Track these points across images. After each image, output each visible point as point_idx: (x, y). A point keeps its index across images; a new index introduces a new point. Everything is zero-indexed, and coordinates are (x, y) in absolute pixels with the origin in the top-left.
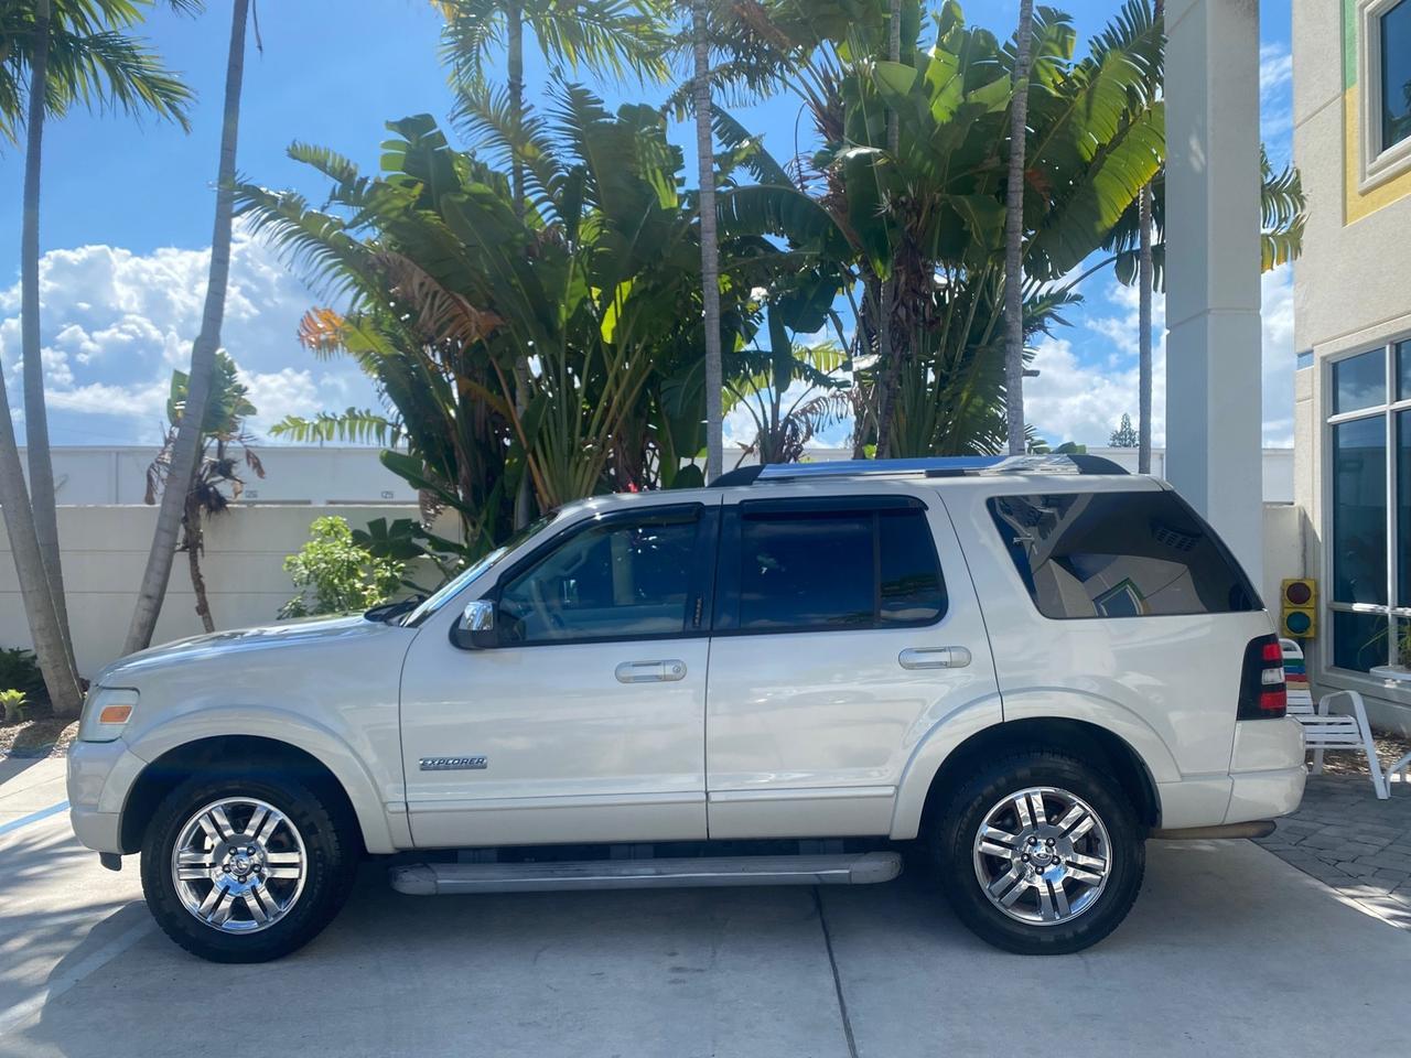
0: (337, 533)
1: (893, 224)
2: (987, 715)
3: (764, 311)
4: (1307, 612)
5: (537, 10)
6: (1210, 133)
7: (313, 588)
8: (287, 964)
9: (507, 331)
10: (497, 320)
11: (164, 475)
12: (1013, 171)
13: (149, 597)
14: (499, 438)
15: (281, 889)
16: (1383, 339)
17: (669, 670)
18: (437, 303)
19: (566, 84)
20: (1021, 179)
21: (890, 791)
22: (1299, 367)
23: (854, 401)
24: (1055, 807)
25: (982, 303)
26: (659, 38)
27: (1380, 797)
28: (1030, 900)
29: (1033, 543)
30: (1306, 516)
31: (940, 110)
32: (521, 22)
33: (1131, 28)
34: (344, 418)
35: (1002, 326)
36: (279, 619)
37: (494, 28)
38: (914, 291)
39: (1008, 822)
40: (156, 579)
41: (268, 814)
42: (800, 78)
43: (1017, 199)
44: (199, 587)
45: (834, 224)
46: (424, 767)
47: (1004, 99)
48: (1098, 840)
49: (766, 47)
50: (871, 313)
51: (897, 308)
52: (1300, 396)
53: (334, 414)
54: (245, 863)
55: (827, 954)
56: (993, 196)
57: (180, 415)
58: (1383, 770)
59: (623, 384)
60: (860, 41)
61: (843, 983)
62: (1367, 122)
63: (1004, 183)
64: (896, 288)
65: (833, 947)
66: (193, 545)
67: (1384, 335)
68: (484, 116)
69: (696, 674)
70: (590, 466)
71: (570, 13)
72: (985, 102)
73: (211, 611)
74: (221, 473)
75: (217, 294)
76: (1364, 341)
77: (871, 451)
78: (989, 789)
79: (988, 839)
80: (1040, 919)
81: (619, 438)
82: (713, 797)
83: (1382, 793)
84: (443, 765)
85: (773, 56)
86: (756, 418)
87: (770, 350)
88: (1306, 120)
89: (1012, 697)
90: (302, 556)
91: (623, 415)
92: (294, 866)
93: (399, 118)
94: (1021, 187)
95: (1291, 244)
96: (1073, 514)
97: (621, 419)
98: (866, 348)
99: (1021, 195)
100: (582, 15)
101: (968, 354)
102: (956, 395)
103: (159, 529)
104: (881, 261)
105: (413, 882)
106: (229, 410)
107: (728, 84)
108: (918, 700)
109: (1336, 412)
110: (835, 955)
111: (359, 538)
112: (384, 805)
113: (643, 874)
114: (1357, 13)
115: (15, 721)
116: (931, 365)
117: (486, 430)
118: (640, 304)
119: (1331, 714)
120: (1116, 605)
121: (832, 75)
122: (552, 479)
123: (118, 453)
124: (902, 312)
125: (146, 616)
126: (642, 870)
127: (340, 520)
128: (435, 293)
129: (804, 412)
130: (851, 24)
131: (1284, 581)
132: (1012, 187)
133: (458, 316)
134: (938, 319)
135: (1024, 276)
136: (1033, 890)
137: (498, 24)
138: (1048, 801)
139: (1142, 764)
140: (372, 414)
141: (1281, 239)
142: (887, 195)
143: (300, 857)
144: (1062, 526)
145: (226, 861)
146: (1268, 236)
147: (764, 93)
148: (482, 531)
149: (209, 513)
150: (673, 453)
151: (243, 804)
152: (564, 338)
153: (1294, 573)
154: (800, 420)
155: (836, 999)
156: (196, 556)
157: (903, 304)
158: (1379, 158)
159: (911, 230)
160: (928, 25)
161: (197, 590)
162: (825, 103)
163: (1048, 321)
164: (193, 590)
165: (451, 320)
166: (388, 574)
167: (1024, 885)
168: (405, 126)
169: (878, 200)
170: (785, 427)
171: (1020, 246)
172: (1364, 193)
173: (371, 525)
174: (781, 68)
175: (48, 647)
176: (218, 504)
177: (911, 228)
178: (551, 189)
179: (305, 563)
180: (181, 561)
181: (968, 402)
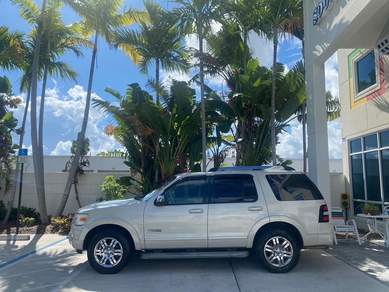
0: (111, 180)
1: (245, 109)
2: (266, 221)
3: (215, 128)
4: (347, 201)
5: (162, 59)
7: (105, 193)
8: (118, 274)
9: (156, 133)
10: (154, 131)
11: (70, 165)
12: (272, 99)
13: (66, 195)
14: (151, 156)
15: (117, 258)
17: (200, 211)
18: (141, 127)
19: (172, 79)
20: (274, 100)
21: (246, 237)
22: (343, 142)
23: (236, 148)
24: (281, 241)
25: (266, 125)
26: (189, 64)
27: (360, 245)
28: (276, 261)
29: (278, 184)
30: (346, 177)
31: (256, 85)
32: (159, 61)
33: (299, 67)
34: (114, 152)
37: (151, 61)
38: (250, 124)
39: (271, 244)
40: (67, 191)
41: (115, 241)
42: (223, 73)
43: (273, 105)
44: (77, 192)
45: (231, 109)
46: (148, 231)
47: (270, 83)
48: (290, 248)
49: (214, 66)
50: (240, 128)
52: (343, 149)
53: (112, 151)
54: (110, 252)
56: (268, 105)
57: (75, 151)
59: (182, 145)
60: (236, 64)
62: (355, 86)
63: (270, 101)
64: (246, 124)
65: (234, 271)
66: (76, 182)
67: (360, 135)
68: (153, 85)
69: (205, 211)
70: (174, 164)
71: (169, 59)
72: (266, 84)
74: (83, 165)
75: (85, 122)
76: (356, 136)
77: (240, 161)
78: (267, 237)
79: (267, 248)
80: (278, 265)
81: (180, 157)
82: (209, 238)
84: (152, 231)
85: (216, 68)
86: (212, 152)
87: (216, 137)
88: (341, 84)
89: (271, 217)
90: (103, 185)
91: (182, 152)
92: (120, 253)
93: (130, 84)
94: (274, 102)
95: (338, 114)
96: (287, 178)
97: (181, 153)
98: (239, 137)
100: (172, 59)
101: (263, 139)
103: (69, 178)
104: (242, 117)
105: (145, 257)
106: (86, 150)
107: (205, 75)
109: (351, 153)
110: (235, 273)
111: (117, 181)
112: (140, 239)
114: (351, 62)
116: (254, 141)
117: (148, 155)
118: (187, 126)
119: (349, 225)
120: (299, 198)
121: (230, 72)
122: (165, 168)
124: (247, 129)
125: (65, 200)
126: (194, 254)
127: (112, 177)
128: (141, 125)
129: (224, 151)
130: (234, 60)
131: (341, 194)
132: (272, 102)
133: (145, 130)
134: (256, 131)
135: (276, 121)
136: (276, 259)
137: (153, 60)
138: (279, 240)
139: (299, 232)
140: (121, 151)
143: (121, 251)
144: (284, 181)
145: (105, 252)
146: (332, 112)
147: (214, 77)
148: (147, 179)
149: (80, 174)
150: (193, 161)
151: (109, 239)
152: (169, 134)
153: (344, 192)
154: (223, 153)
155: (236, 281)
156: (76, 185)
157: (248, 127)
158: (358, 94)
159: (249, 111)
162: (228, 79)
163: (282, 131)
164: (75, 193)
165: (144, 131)
166: (124, 190)
167: (274, 258)
168: (132, 85)
169: (242, 104)
170: (220, 155)
171: (274, 115)
172: (355, 102)
173: (121, 178)
174: (218, 71)
175: (42, 207)
176: (82, 172)
178: (166, 101)
179: (104, 187)
180: (73, 186)
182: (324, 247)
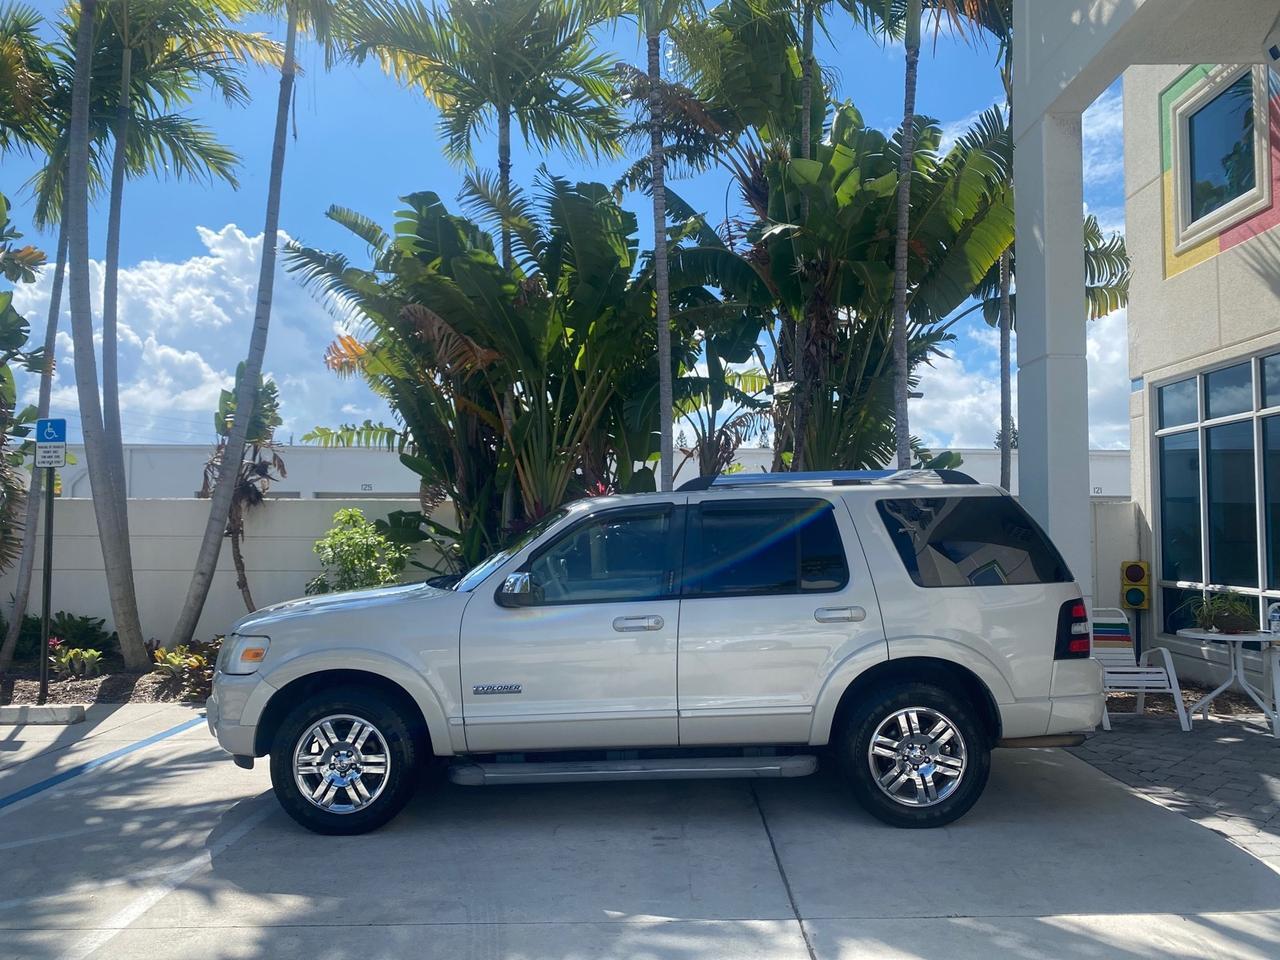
0: (355, 522)
1: (804, 278)
2: (877, 656)
3: (703, 345)
4: (1142, 588)
5: (521, 105)
6: (1046, 223)
7: (336, 568)
8: (378, 836)
9: (502, 363)
10: (496, 356)
11: (217, 474)
12: (899, 242)
13: (202, 574)
14: (487, 444)
15: (372, 782)
16: (1196, 370)
17: (651, 622)
18: (451, 342)
19: (551, 177)
20: (905, 248)
21: (809, 710)
22: (1133, 390)
23: (774, 416)
24: (927, 722)
25: (876, 337)
26: (614, 123)
27: (1184, 730)
28: (909, 789)
29: (915, 533)
30: (1140, 510)
31: (843, 196)
32: (509, 115)
33: (988, 130)
34: (362, 429)
35: (891, 361)
36: (307, 592)
37: (482, 113)
38: (822, 332)
39: (893, 733)
40: (208, 559)
41: (363, 726)
42: (730, 156)
43: (903, 263)
44: (240, 564)
45: (758, 276)
46: (477, 692)
47: (892, 187)
48: (957, 746)
49: (702, 132)
50: (787, 346)
51: (809, 346)
52: (1134, 413)
53: (354, 426)
54: (346, 761)
55: (764, 829)
56: (884, 262)
57: (229, 426)
58: (1187, 710)
59: (590, 406)
60: (777, 124)
61: (777, 846)
62: (1179, 199)
63: (892, 250)
64: (808, 330)
66: (235, 532)
67: (1194, 367)
68: (484, 197)
69: (670, 626)
70: (564, 468)
71: (546, 106)
72: (876, 190)
73: (249, 585)
74: (258, 472)
75: (261, 328)
76: (1180, 372)
77: (788, 457)
78: (879, 709)
79: (879, 745)
80: (916, 802)
81: (587, 446)
82: (683, 714)
83: (1186, 727)
84: (490, 690)
85: (707, 139)
86: (696, 430)
87: (708, 376)
88: (1135, 194)
89: (897, 642)
90: (328, 541)
91: (590, 428)
92: (380, 765)
93: (409, 194)
94: (906, 254)
95: (1120, 294)
96: (946, 511)
97: (588, 433)
98: (783, 375)
99: (906, 260)
100: (556, 108)
101: (865, 383)
102: (856, 414)
103: (212, 518)
104: (796, 308)
105: (467, 776)
106: (266, 422)
107: (671, 162)
108: (824, 648)
109: (1161, 427)
110: (771, 831)
111: (380, 527)
112: (448, 719)
113: (633, 770)
114: (1171, 114)
115: (94, 675)
116: (835, 390)
117: (477, 439)
118: (606, 341)
119: (1149, 666)
120: (985, 577)
121: (755, 153)
122: (534, 481)
123: (131, 451)
124: (813, 349)
125: (200, 589)
126: (632, 767)
127: (357, 512)
128: (450, 335)
129: (734, 424)
130: (770, 112)
131: (1123, 563)
132: (898, 254)
133: (465, 352)
134: (841, 354)
135: (908, 320)
136: (910, 781)
137: (487, 111)
138: (921, 717)
139: (988, 691)
140: (385, 426)
141: (1113, 291)
142: (801, 258)
143: (386, 757)
144: (936, 520)
145: (331, 761)
146: (1101, 288)
147: (700, 168)
148: (475, 520)
149: (248, 505)
150: (629, 458)
151: (344, 720)
152: (546, 369)
153: (1131, 557)
154: (731, 432)
155: (772, 854)
156: (238, 541)
157: (814, 343)
158: (1189, 228)
160: (831, 111)
161: (238, 569)
162: (750, 176)
163: (931, 356)
164: (235, 568)
165: (459, 356)
166: (397, 555)
167: (904, 778)
168: (414, 199)
169: (794, 262)
170: (719, 437)
171: (905, 299)
172: (1178, 255)
173: (391, 516)
174: (714, 147)
175: (124, 613)
176: (254, 497)
177: (820, 285)
178: (535, 252)
179: (331, 546)
180: (227, 542)
181: (866, 418)
182: (1069, 741)
